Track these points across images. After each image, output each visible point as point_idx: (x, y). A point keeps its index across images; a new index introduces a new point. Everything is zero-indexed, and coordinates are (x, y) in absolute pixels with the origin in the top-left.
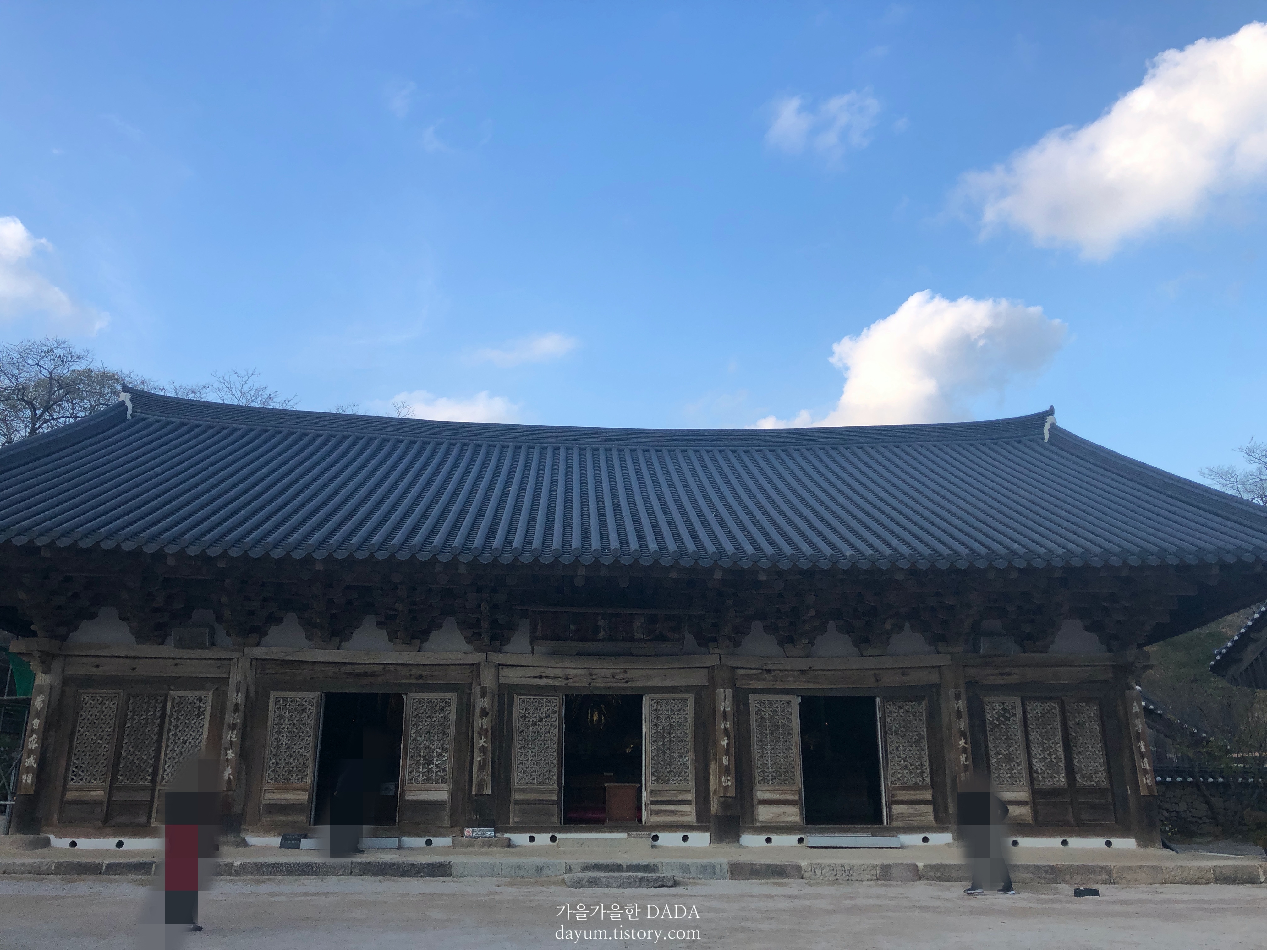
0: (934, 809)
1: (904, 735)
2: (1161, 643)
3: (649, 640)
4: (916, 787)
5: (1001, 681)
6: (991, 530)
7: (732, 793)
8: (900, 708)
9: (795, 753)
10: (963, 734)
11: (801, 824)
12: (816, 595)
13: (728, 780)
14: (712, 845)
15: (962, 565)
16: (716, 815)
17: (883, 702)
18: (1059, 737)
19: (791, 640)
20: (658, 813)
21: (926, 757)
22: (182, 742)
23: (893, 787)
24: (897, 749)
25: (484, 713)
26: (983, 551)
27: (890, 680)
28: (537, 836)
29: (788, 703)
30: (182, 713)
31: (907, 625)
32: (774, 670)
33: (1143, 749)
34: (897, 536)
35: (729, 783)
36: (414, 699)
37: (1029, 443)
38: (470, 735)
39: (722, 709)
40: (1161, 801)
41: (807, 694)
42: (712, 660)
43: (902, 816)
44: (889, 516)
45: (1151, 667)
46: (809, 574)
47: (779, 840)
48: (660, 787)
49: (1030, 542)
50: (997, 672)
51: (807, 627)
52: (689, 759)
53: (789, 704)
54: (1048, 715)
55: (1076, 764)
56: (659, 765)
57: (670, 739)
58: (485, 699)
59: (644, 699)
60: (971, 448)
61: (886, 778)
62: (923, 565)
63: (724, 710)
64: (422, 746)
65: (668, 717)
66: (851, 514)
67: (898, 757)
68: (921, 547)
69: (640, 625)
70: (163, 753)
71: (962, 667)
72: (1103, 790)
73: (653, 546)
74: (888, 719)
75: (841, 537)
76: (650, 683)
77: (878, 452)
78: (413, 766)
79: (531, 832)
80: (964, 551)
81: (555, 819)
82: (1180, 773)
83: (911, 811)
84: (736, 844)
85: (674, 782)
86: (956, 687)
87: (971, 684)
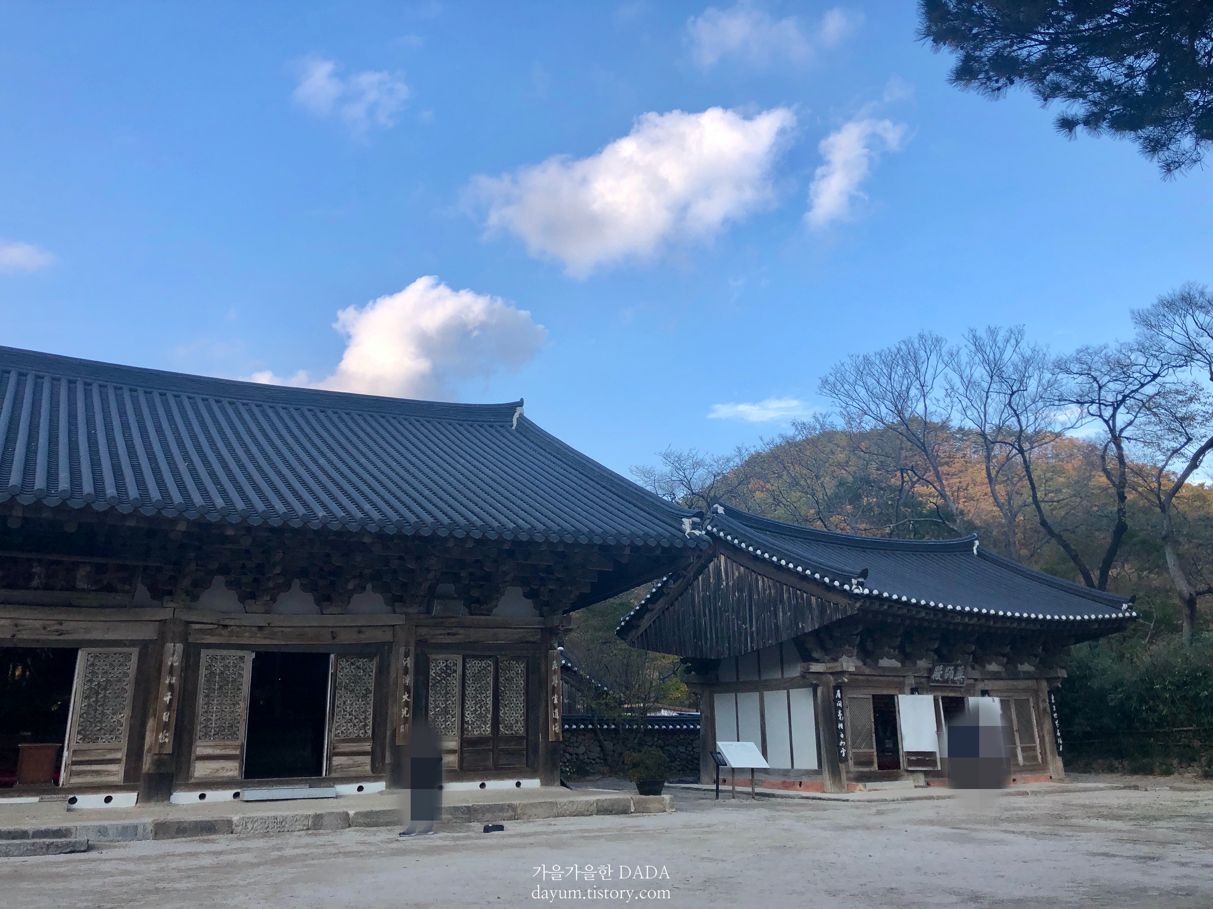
0: (372, 761)
1: (353, 690)
2: (584, 610)
3: (93, 591)
4: (358, 740)
5: (448, 640)
6: (456, 502)
7: (168, 750)
8: (352, 664)
9: (242, 708)
10: (407, 689)
11: (240, 778)
12: (284, 553)
13: (166, 737)
14: (138, 805)
15: (426, 532)
16: (148, 774)
17: (336, 660)
18: (490, 693)
19: (253, 596)
20: (79, 773)
21: (371, 711)
23: (336, 739)
24: (344, 703)
26: (446, 521)
27: (346, 638)
29: (242, 658)
31: (369, 586)
32: (231, 626)
33: (556, 702)
34: (370, 501)
35: (167, 740)
37: (499, 429)
39: (170, 664)
40: (566, 746)
41: (262, 650)
42: (165, 614)
43: (342, 767)
44: (365, 482)
45: (571, 630)
46: (279, 532)
47: (212, 796)
48: (84, 746)
49: (488, 516)
50: (444, 632)
51: (271, 584)
52: (124, 716)
54: (484, 672)
55: (501, 715)
56: (88, 723)
57: (105, 696)
59: (80, 652)
60: (450, 428)
61: (330, 731)
62: (391, 530)
63: (172, 664)
65: (106, 672)
66: (329, 477)
67: (344, 711)
68: (390, 513)
69: (84, 573)
71: (414, 627)
72: (521, 738)
73: (111, 491)
74: (339, 675)
75: (317, 498)
76: (88, 637)
77: (365, 420)
80: (429, 520)
82: (583, 720)
83: (350, 762)
84: (166, 802)
85: (104, 740)
86: (407, 644)
87: (421, 643)
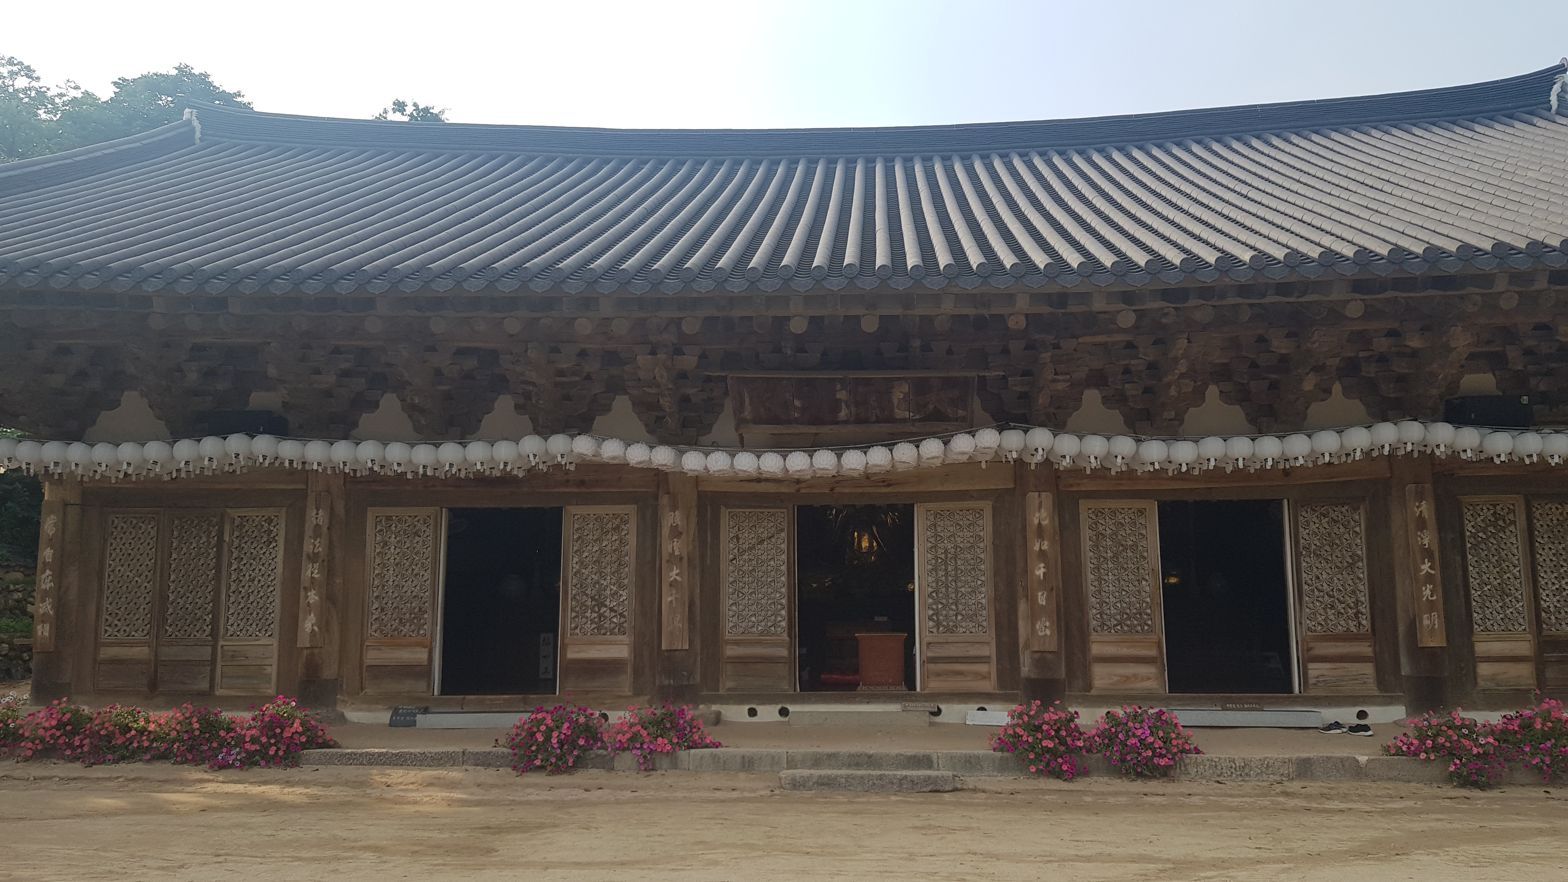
0: (1376, 670)
1: (1330, 557)
3: (920, 420)
4: (1347, 637)
5: (1492, 470)
7: (1052, 646)
8: (1324, 515)
9: (1152, 586)
10: (1427, 553)
11: (1162, 692)
13: (1046, 627)
16: (1028, 678)
17: (1295, 510)
19: (1146, 416)
20: (940, 675)
21: (1365, 591)
22: (249, 581)
23: (1310, 636)
24: (1317, 577)
25: (676, 533)
28: (760, 709)
29: (1141, 511)
30: (246, 539)
31: (1337, 388)
35: (1048, 632)
36: (574, 515)
37: (1526, 117)
38: (657, 565)
39: (1036, 522)
43: (1325, 680)
48: (940, 637)
51: (1173, 394)
52: (985, 597)
53: (1142, 513)
56: (940, 605)
57: (956, 567)
58: (677, 513)
59: (916, 509)
61: (1298, 621)
63: (1039, 523)
64: (589, 581)
65: (953, 536)
67: (1319, 591)
69: (901, 395)
70: (223, 597)
74: (1303, 533)
76: (922, 488)
78: (577, 609)
79: (751, 703)
81: (785, 686)
83: (1339, 672)
85: (964, 629)
86: (1418, 483)
87: (1442, 477)
